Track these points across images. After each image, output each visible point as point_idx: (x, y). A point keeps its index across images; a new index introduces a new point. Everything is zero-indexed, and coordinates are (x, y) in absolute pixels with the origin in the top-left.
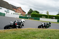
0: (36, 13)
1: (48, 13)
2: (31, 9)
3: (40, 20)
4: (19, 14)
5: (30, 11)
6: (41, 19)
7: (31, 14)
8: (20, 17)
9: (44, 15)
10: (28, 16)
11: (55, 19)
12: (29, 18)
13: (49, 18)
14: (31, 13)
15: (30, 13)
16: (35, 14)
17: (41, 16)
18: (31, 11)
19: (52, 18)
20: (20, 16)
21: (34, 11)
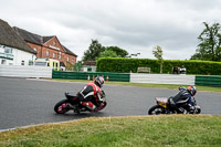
0: (115, 54)
1: (158, 53)
2: (94, 42)
3: (132, 80)
4: (51, 64)
5: (91, 48)
6: (135, 77)
7: (98, 60)
8: (56, 75)
9: (146, 63)
10: (85, 70)
11: (188, 73)
12: (91, 75)
13: (165, 72)
14: (97, 55)
15: (93, 58)
16: (110, 61)
17: (135, 65)
18: (95, 50)
19: (176, 72)
20: (54, 72)
21: (108, 49)
